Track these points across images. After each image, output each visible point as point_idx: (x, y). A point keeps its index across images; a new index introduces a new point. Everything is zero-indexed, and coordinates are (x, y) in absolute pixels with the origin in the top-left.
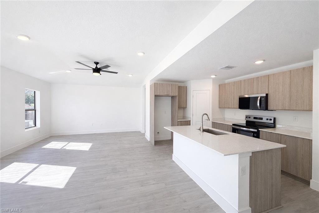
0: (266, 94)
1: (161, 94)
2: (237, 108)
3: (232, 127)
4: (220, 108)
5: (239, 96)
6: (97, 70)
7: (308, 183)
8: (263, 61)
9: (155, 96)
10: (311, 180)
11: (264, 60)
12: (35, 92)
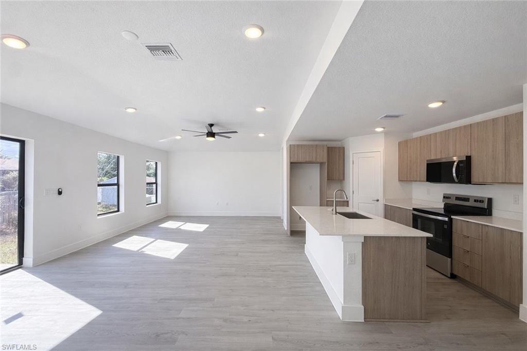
0: (467, 157)
1: (301, 160)
2: (424, 181)
3: (413, 214)
4: (400, 180)
5: (427, 161)
6: (211, 134)
7: (516, 311)
8: (441, 103)
9: (291, 163)
10: (521, 305)
11: (443, 102)
12: (156, 163)
